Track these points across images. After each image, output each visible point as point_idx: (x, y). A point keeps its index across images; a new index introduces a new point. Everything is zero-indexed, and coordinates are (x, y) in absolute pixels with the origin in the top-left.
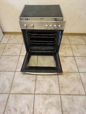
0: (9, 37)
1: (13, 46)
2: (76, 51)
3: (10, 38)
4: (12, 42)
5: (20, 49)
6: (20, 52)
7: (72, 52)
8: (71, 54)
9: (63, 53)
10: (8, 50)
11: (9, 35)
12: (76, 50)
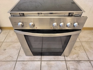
0: (7, 33)
1: (10, 45)
2: (90, 52)
3: (8, 35)
4: (9, 40)
5: (19, 50)
6: (18, 54)
7: (86, 54)
8: (86, 57)
9: (75, 56)
10: (3, 51)
11: (8, 31)
12: (89, 50)
